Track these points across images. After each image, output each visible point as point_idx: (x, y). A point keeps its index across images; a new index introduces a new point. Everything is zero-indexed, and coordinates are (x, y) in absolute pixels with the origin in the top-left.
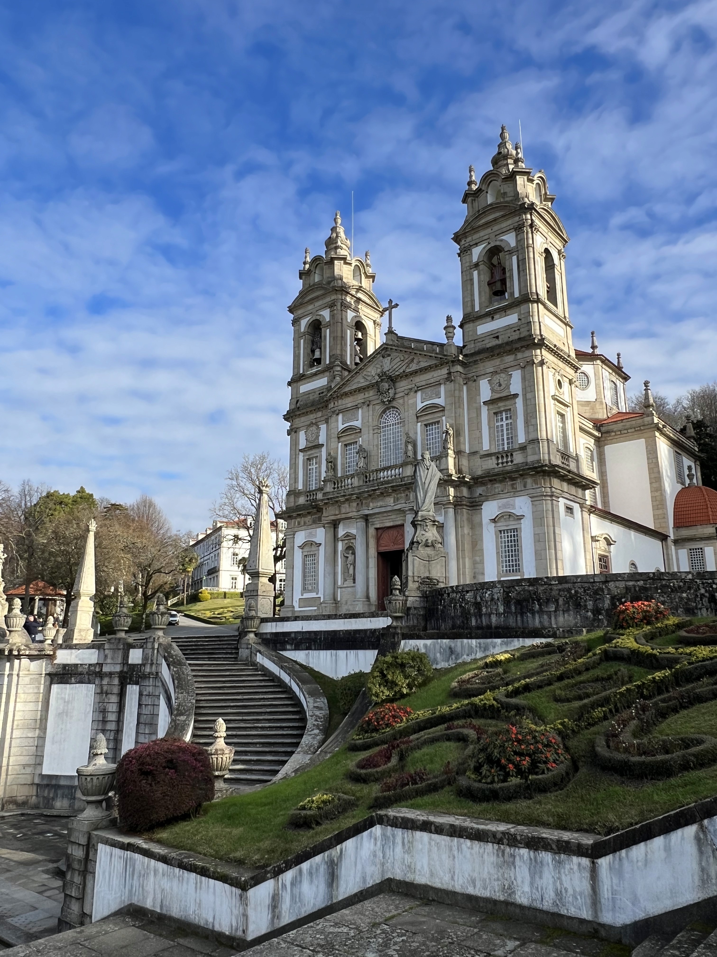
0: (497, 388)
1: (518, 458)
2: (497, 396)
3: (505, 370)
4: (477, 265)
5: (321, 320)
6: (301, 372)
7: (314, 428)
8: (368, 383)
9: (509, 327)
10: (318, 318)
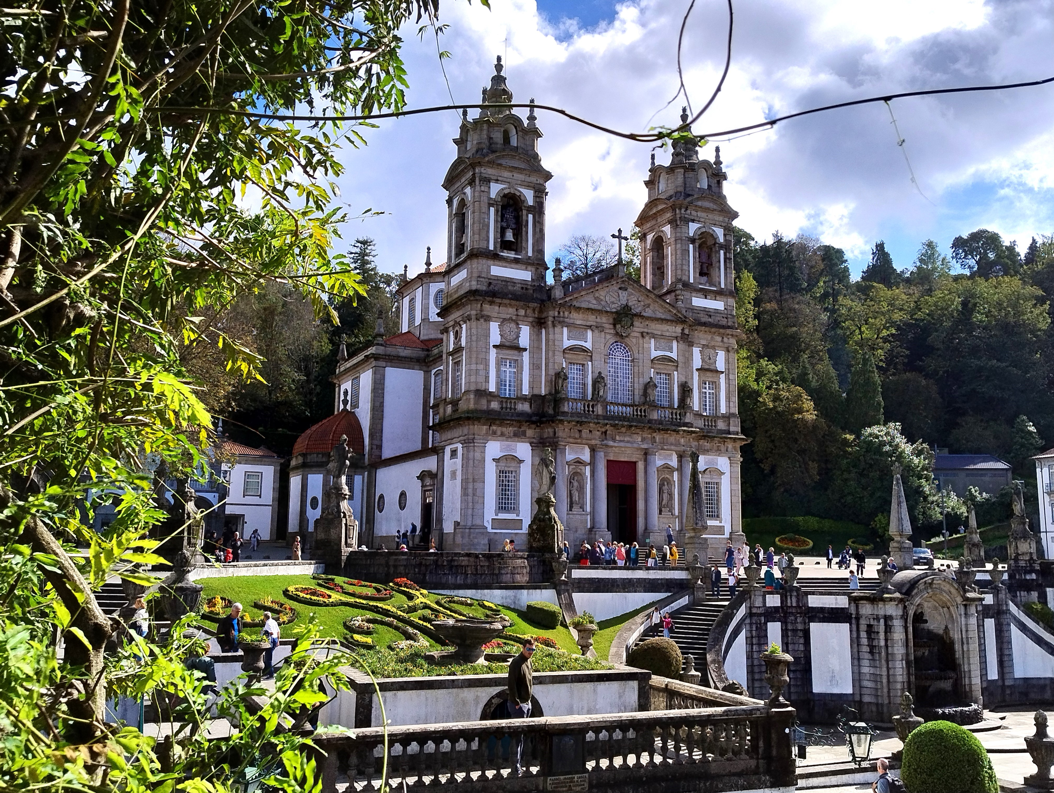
0: (707, 359)
1: (721, 425)
2: (707, 367)
3: (714, 348)
4: (693, 241)
5: (522, 198)
6: (491, 247)
7: (513, 325)
8: (600, 308)
9: (717, 311)
10: (518, 194)
